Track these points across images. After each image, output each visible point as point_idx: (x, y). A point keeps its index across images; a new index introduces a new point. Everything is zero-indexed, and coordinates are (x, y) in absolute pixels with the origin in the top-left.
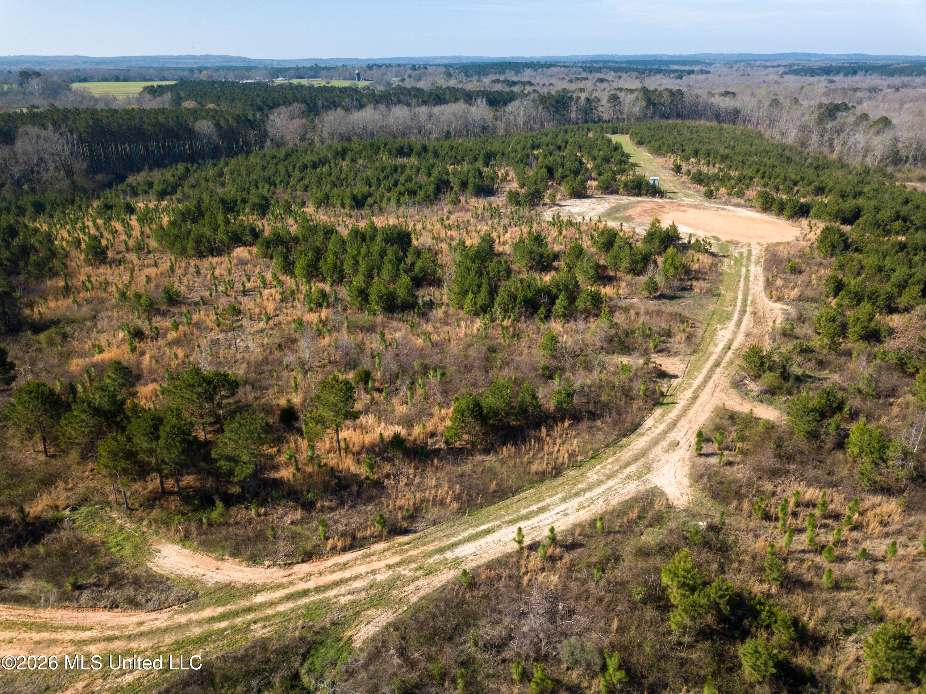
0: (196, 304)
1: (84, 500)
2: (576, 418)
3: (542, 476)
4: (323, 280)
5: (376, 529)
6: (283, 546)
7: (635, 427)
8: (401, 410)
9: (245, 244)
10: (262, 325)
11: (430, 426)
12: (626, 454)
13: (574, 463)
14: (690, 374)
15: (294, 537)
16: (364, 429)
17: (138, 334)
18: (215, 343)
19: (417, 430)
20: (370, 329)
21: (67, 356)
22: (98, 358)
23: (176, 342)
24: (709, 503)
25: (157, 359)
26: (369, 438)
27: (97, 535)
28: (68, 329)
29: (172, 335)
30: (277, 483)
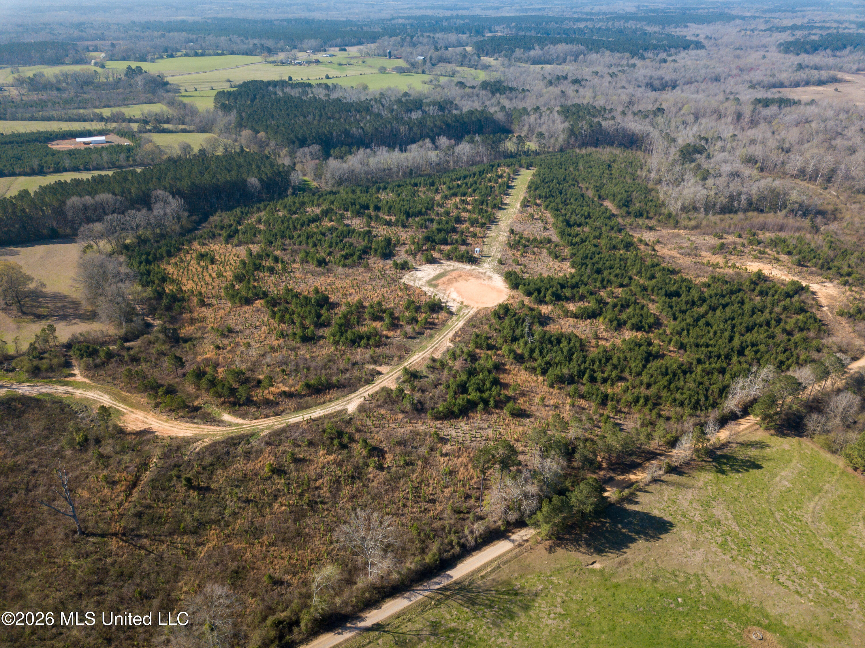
0: (237, 332)
1: (206, 403)
2: (338, 388)
3: (319, 404)
4: (285, 323)
5: (272, 414)
6: (250, 416)
7: (355, 391)
8: (291, 382)
9: (260, 299)
10: (259, 345)
11: (297, 388)
12: (347, 399)
13: (331, 401)
14: (388, 373)
15: (253, 415)
16: (278, 388)
17: (218, 347)
18: (242, 352)
19: (293, 389)
20: (293, 349)
21: (196, 354)
22: (206, 356)
23: (230, 351)
24: (357, 413)
25: (224, 358)
26: (279, 390)
27: (209, 411)
28: (195, 343)
29: (229, 348)
30: (253, 401)
